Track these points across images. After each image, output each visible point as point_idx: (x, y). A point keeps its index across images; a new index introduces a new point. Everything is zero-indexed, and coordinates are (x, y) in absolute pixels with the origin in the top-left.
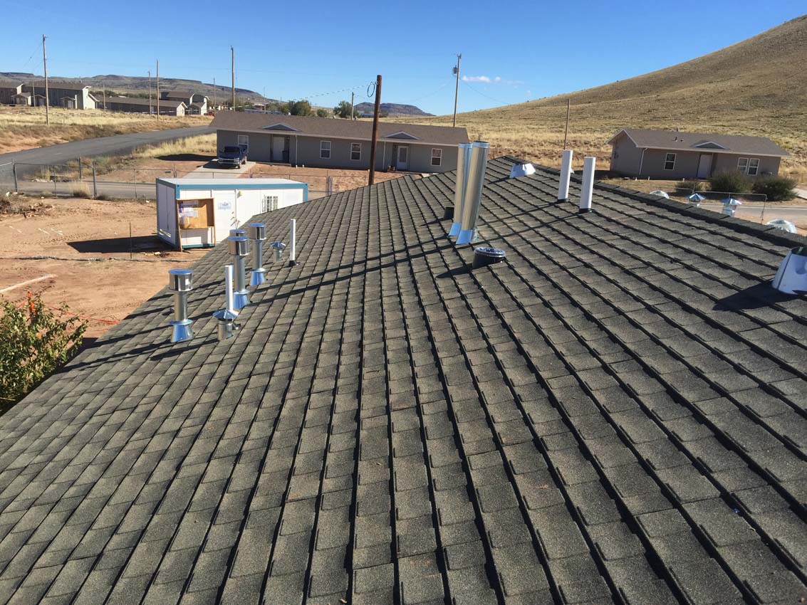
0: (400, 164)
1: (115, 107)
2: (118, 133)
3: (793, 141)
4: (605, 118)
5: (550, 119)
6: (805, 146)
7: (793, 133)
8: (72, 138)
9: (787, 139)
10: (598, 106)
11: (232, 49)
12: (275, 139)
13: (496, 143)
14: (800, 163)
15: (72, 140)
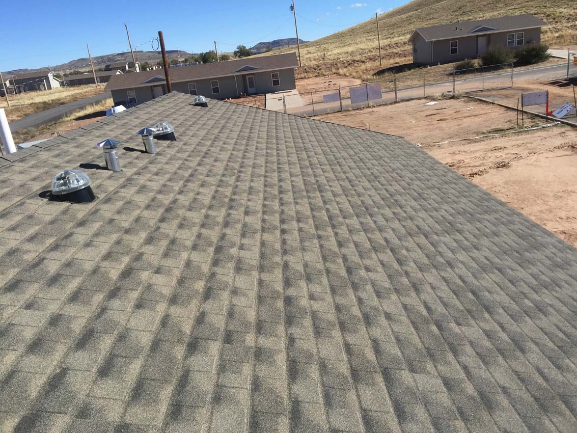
0: (250, 90)
1: (72, 83)
2: (62, 104)
3: (565, 11)
4: (427, 20)
5: (386, 29)
6: (574, 12)
7: (568, 4)
8: (24, 115)
9: (561, 10)
10: (422, 12)
11: (126, 26)
12: (155, 88)
13: (336, 57)
14: (568, 27)
15: (24, 116)
